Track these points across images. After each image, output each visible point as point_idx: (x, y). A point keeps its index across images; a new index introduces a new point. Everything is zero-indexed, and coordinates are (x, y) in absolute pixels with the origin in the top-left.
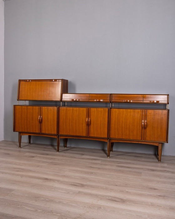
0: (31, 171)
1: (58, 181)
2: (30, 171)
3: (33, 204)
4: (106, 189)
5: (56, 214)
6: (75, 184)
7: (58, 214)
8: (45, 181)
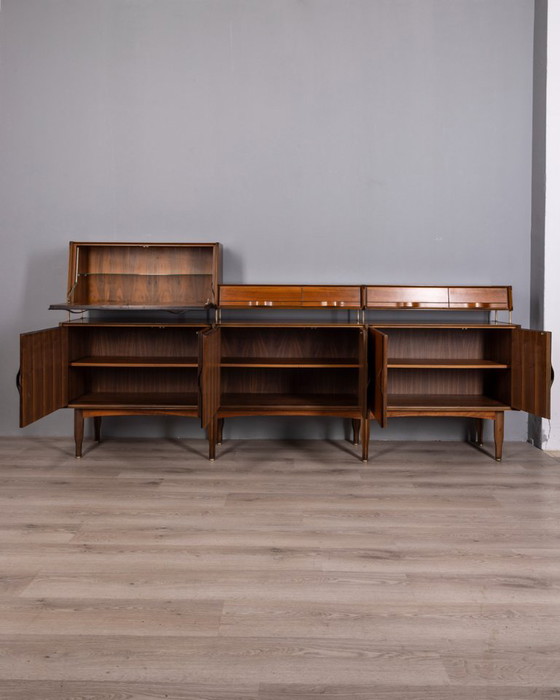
0: (200, 530)
1: (317, 551)
2: (198, 531)
3: (326, 636)
4: (464, 555)
5: (423, 655)
6: (370, 553)
7: (429, 654)
8: (282, 558)
